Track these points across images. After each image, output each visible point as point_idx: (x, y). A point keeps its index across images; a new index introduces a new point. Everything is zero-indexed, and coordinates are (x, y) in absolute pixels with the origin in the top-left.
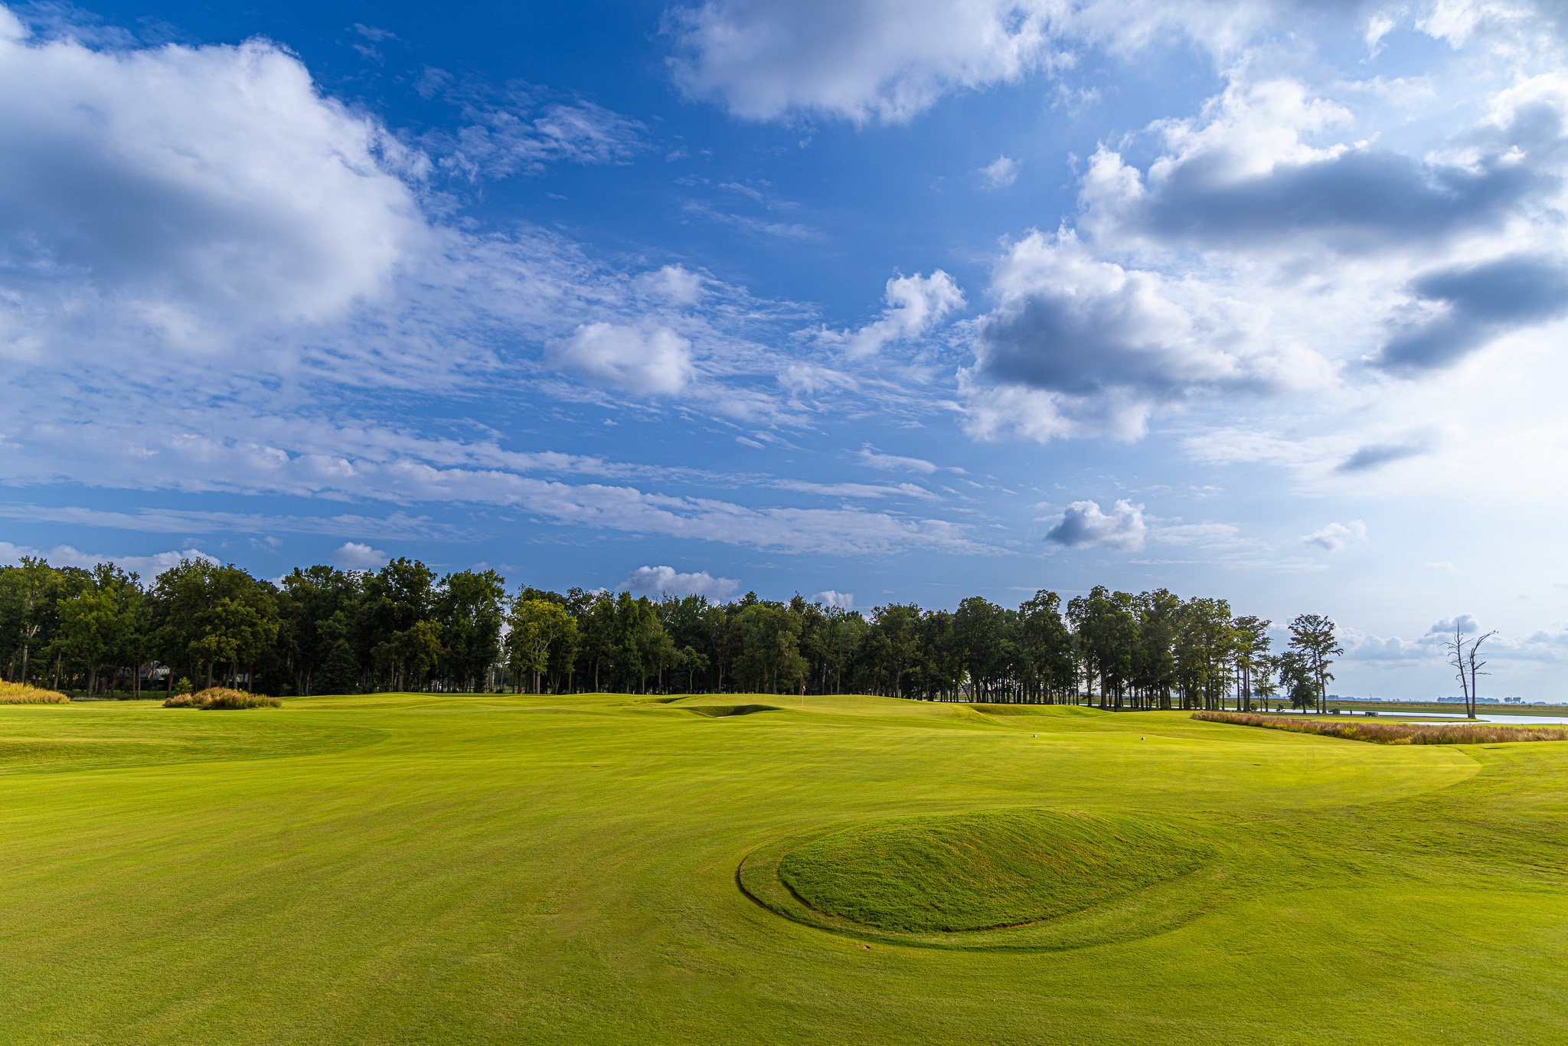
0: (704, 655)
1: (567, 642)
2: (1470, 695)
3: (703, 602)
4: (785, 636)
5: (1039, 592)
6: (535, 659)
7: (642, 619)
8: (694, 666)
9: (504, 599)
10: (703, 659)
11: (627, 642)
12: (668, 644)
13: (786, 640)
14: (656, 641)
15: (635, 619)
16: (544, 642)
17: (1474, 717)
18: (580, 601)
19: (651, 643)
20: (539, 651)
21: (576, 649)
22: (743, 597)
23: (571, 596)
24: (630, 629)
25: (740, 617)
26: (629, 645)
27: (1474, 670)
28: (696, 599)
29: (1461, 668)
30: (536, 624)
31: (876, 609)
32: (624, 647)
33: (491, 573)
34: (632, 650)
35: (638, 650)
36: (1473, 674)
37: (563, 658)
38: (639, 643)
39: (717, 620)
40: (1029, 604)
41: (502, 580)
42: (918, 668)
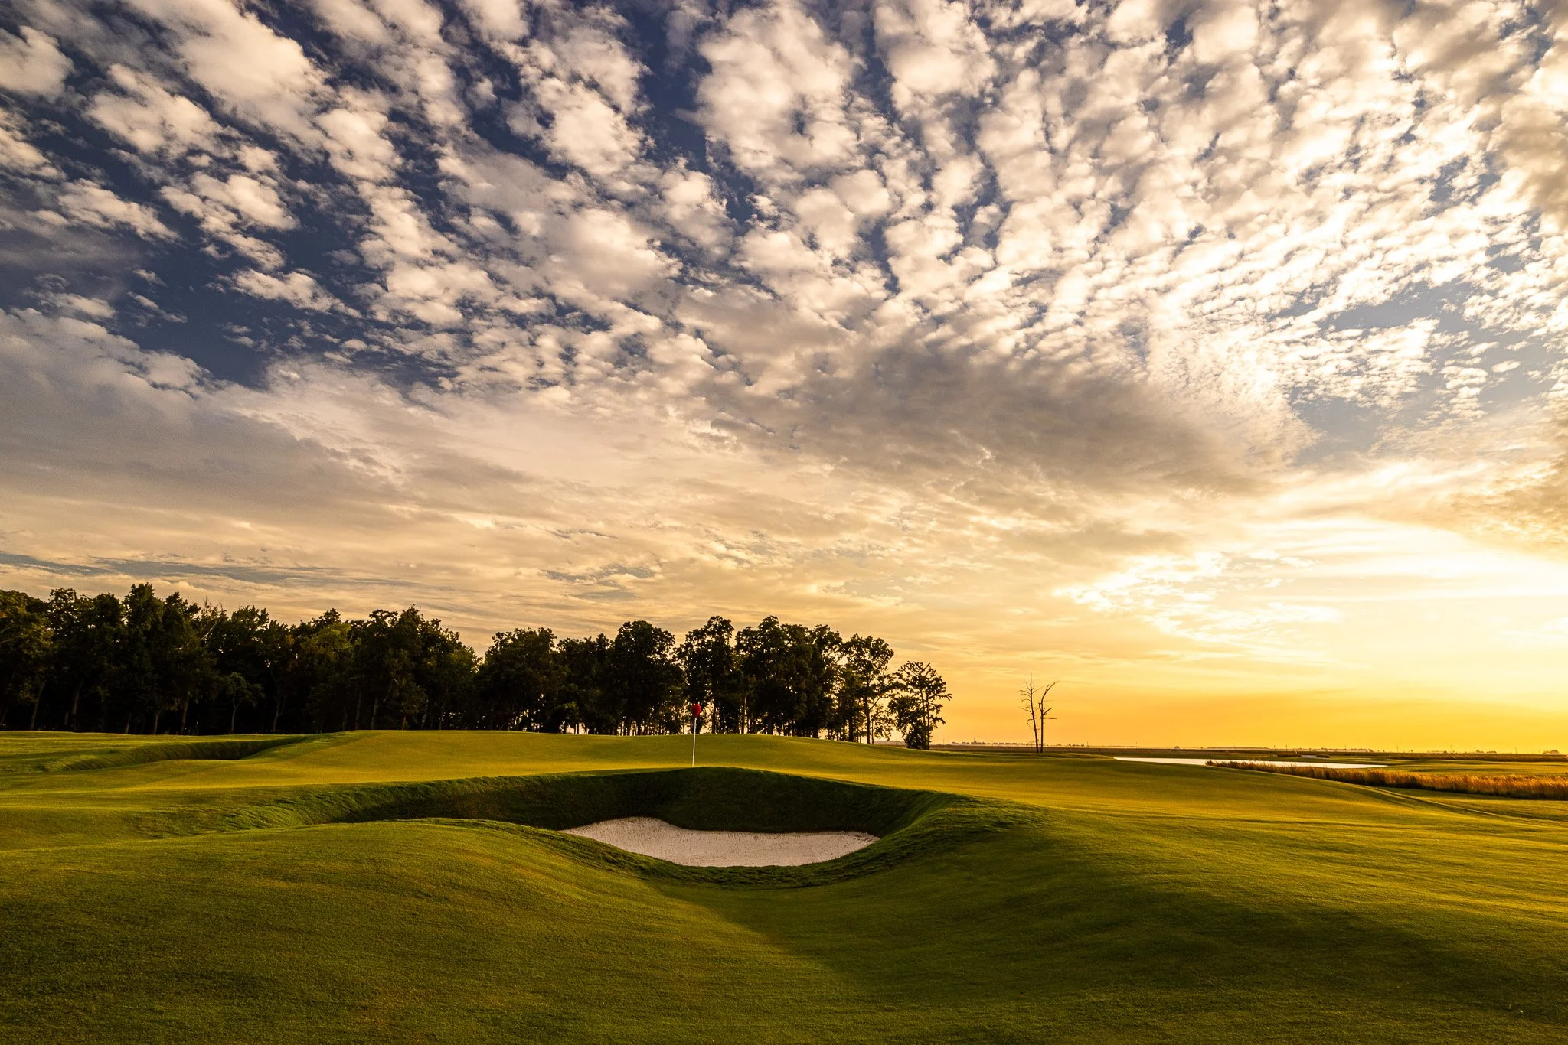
1: (29, 658)
2: (1040, 743)
3: (263, 618)
4: (396, 656)
8: (241, 700)
10: (255, 691)
13: (400, 661)
14: (188, 659)
18: (68, 606)
19: (177, 662)
21: (42, 669)
22: (319, 615)
23: (56, 600)
24: (144, 639)
26: (140, 662)
27: (1042, 715)
28: (253, 613)
29: (1033, 714)
31: (498, 635)
32: (130, 665)
34: (142, 671)
35: (154, 672)
36: (1042, 719)
37: (17, 682)
38: (157, 661)
39: (282, 641)
40: (695, 632)
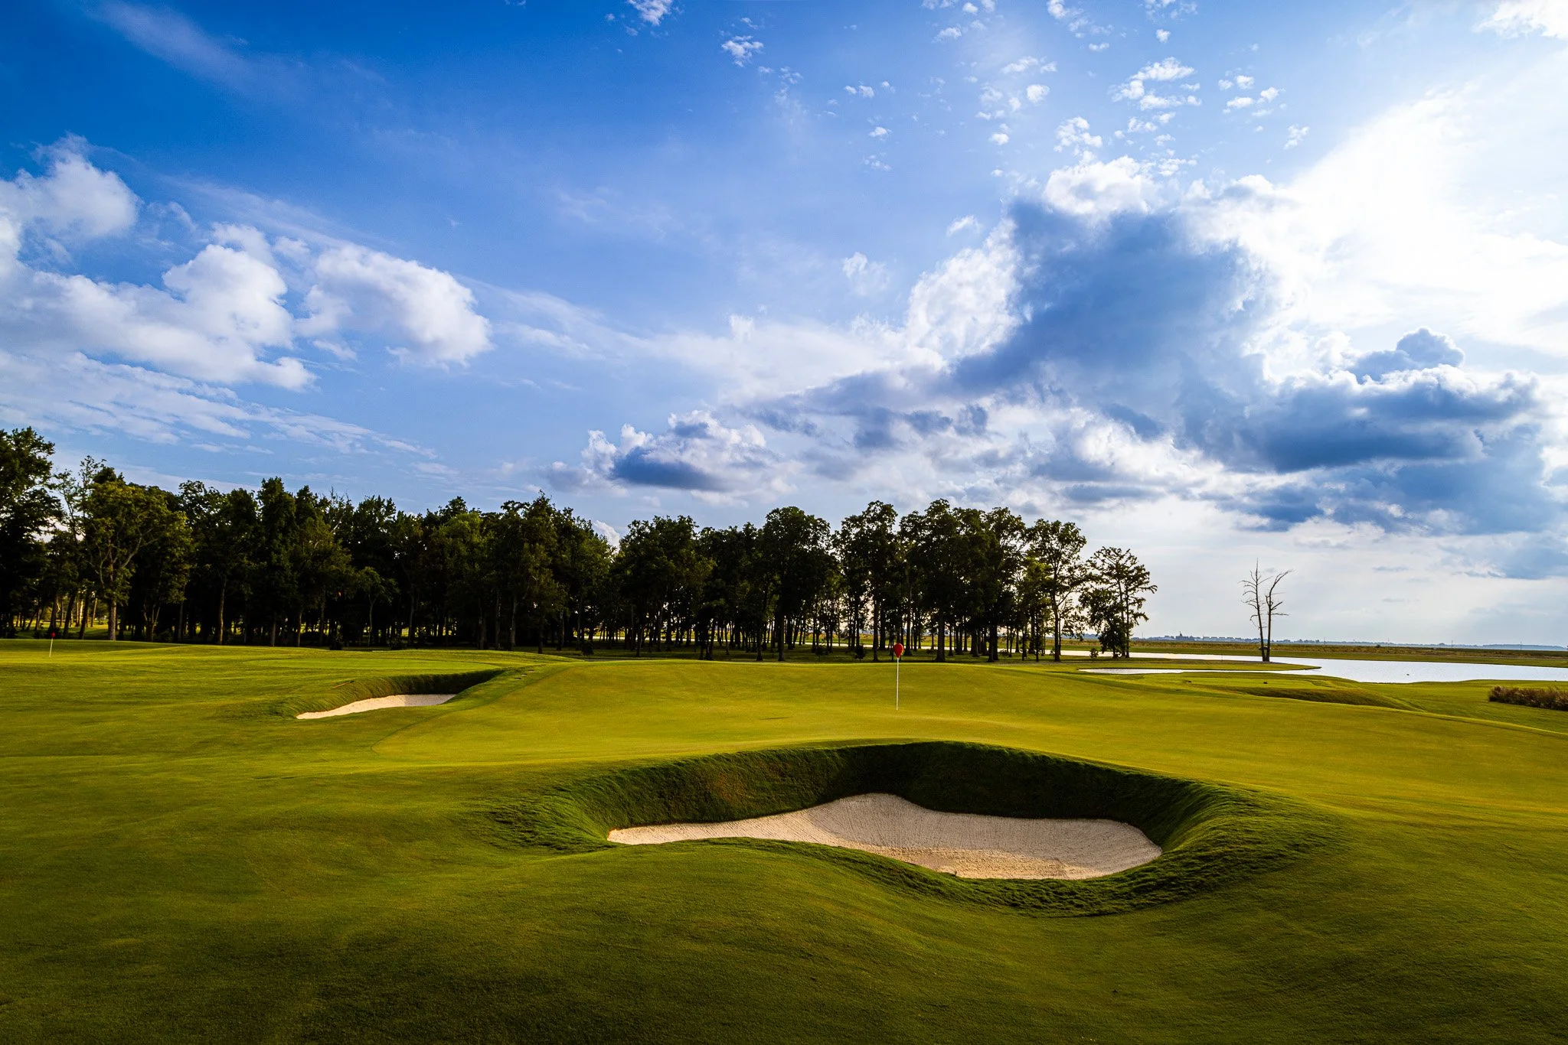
0: (391, 580)
1: (173, 556)
2: (1266, 637)
3: (390, 508)
4: (533, 551)
5: (872, 503)
6: (107, 580)
7: (301, 522)
8: (377, 595)
9: (52, 481)
10: (389, 586)
11: (275, 556)
12: (342, 561)
13: (537, 557)
14: (324, 555)
15: (289, 520)
16: (125, 551)
17: (1268, 660)
18: (199, 500)
19: (314, 559)
20: (116, 566)
21: (187, 567)
22: (445, 504)
23: (186, 493)
24: (280, 536)
25: (443, 529)
26: (279, 560)
27: (1270, 610)
28: (379, 503)
29: (1258, 609)
30: (108, 521)
31: (634, 523)
32: (270, 562)
33: (28, 433)
34: (282, 569)
35: (293, 570)
36: (1270, 615)
37: (165, 580)
38: (294, 558)
39: (410, 532)
40: (853, 519)
41: (48, 448)
42: (722, 601)
